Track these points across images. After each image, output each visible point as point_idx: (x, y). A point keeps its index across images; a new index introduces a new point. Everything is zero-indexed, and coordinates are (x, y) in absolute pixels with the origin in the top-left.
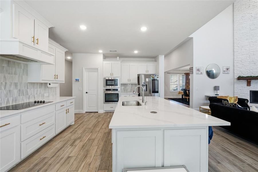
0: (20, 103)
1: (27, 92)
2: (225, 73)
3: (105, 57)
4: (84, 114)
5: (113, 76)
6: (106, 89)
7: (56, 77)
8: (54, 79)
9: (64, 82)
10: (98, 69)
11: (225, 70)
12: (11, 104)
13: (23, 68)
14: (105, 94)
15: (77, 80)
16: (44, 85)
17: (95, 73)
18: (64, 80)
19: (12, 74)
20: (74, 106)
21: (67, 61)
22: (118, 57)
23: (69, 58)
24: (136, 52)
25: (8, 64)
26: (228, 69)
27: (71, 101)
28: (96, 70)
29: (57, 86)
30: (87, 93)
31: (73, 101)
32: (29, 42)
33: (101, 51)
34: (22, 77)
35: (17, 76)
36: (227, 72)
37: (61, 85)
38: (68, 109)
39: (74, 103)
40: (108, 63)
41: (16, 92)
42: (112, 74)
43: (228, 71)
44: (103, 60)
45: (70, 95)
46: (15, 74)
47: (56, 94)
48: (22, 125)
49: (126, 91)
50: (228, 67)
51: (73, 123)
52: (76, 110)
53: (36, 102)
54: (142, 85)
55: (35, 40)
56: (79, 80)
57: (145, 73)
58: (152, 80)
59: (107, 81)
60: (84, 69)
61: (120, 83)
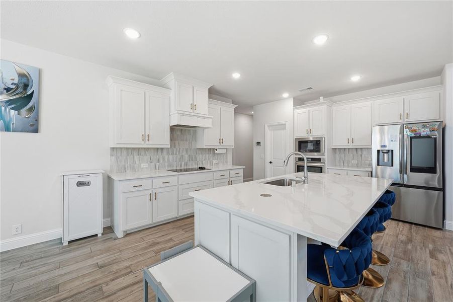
0: (190, 167)
1: (196, 158)
3: (299, 102)
5: (311, 135)
6: (299, 158)
7: (221, 141)
8: (219, 144)
9: (233, 147)
10: (285, 124)
12: (183, 167)
13: (192, 134)
14: (298, 166)
15: (259, 143)
17: (282, 131)
18: (233, 145)
19: (184, 141)
20: (242, 178)
22: (321, 98)
24: (355, 79)
25: (181, 132)
27: (237, 171)
28: (283, 126)
30: (271, 162)
32: (189, 109)
33: (286, 95)
34: (191, 143)
35: (188, 143)
37: (232, 150)
38: (232, 181)
40: (302, 111)
41: (186, 157)
42: (309, 131)
44: (294, 109)
46: (186, 140)
47: (227, 162)
48: (180, 186)
53: (201, 168)
54: (378, 151)
55: (193, 107)
56: (260, 143)
57: (398, 120)
58: (411, 138)
59: (302, 144)
60: (266, 125)
61: (326, 147)
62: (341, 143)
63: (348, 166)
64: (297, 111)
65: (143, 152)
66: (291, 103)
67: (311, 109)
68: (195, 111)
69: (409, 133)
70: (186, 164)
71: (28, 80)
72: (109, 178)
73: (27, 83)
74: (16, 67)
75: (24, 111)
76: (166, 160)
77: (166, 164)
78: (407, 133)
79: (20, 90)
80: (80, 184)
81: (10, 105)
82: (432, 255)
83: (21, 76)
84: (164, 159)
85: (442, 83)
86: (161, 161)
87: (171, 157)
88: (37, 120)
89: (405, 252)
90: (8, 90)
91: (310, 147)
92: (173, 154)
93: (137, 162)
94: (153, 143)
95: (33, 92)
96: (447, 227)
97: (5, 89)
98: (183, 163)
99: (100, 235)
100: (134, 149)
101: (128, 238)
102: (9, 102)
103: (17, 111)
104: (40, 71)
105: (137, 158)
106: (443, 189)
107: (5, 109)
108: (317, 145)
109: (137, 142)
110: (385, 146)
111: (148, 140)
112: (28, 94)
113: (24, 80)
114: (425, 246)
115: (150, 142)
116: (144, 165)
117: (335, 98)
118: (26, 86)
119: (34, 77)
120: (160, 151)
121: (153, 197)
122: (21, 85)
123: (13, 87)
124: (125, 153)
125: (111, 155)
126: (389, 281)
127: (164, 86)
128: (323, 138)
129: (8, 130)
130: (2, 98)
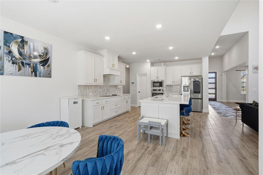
1: (109, 90)
3: (153, 64)
4: (138, 107)
7: (121, 82)
9: (125, 85)
10: (147, 74)
12: (105, 95)
14: (153, 93)
16: (116, 86)
17: (145, 77)
20: (130, 99)
21: (126, 68)
23: (128, 66)
24: (176, 58)
28: (145, 75)
29: (121, 87)
30: (139, 92)
31: (130, 96)
32: (112, 67)
33: (148, 61)
34: (108, 82)
37: (123, 86)
38: (127, 101)
39: (130, 98)
40: (154, 69)
41: (106, 89)
42: (157, 78)
44: (151, 67)
45: (128, 92)
46: (106, 81)
47: (121, 92)
48: (111, 103)
49: (172, 91)
51: (130, 111)
52: (132, 105)
53: (113, 95)
54: (184, 86)
55: (113, 65)
56: (134, 83)
57: (189, 75)
58: (194, 81)
59: (154, 83)
60: (137, 74)
61: (164, 84)
62: (169, 83)
63: (172, 93)
64: (152, 68)
66: (149, 64)
67: (158, 68)
68: (114, 68)
69: (193, 80)
70: (106, 94)
71: (47, 51)
73: (47, 53)
74: (43, 45)
75: (46, 67)
76: (99, 91)
77: (99, 93)
78: (192, 80)
79: (44, 56)
80: (74, 103)
81: (41, 64)
82: (200, 118)
83: (45, 49)
85: (201, 63)
86: (97, 92)
88: (51, 71)
89: (194, 118)
91: (158, 84)
92: (101, 88)
93: (88, 93)
95: (49, 57)
96: (203, 112)
97: (39, 55)
98: (105, 93)
99: (80, 128)
100: (86, 86)
101: (95, 128)
102: (41, 62)
103: (43, 67)
104: (52, 47)
105: (88, 90)
106: (202, 99)
107: (39, 65)
108: (161, 84)
109: (93, 82)
110: (186, 84)
111: (96, 81)
112: (47, 58)
113: (46, 51)
114: (198, 116)
115: (97, 83)
116: (90, 94)
117: (167, 63)
118: (47, 54)
119: (49, 50)
120: (96, 87)
121: (103, 108)
122: (45, 54)
123: (42, 54)
125: (78, 89)
126: (191, 124)
128: (163, 81)
129: (40, 76)
130: (38, 60)
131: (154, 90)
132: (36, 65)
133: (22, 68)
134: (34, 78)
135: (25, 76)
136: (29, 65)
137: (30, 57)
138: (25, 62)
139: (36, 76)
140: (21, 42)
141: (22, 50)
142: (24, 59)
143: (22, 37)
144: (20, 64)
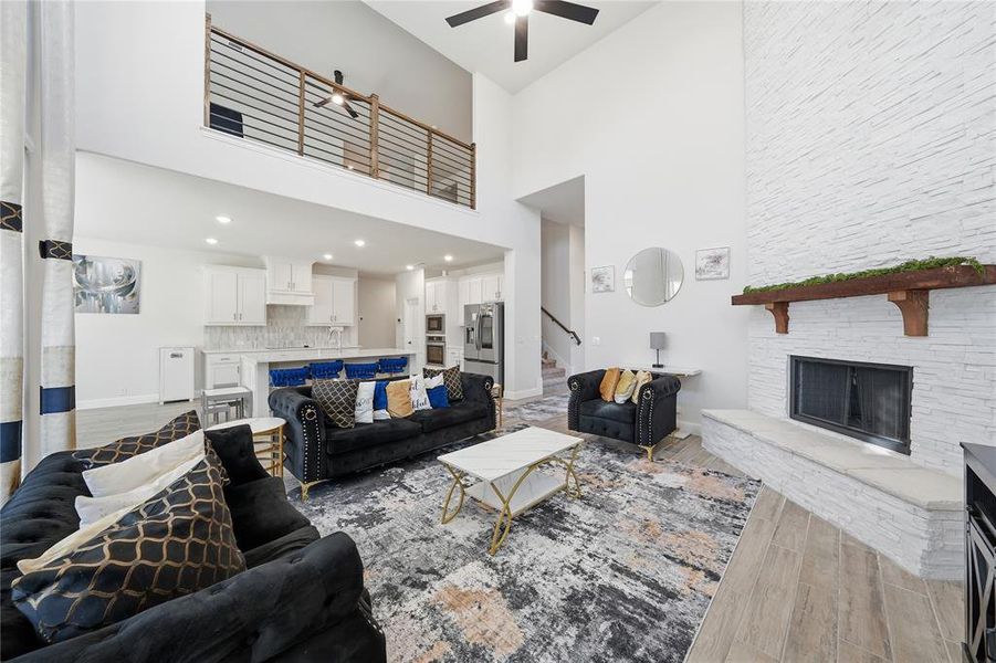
2: (703, 277)
7: (334, 318)
8: (331, 322)
9: (356, 325)
10: (419, 298)
11: (702, 263)
13: (300, 311)
15: (399, 320)
17: (417, 307)
19: (288, 319)
25: (285, 310)
26: (717, 260)
28: (416, 301)
34: (299, 321)
35: (294, 320)
36: (712, 275)
40: (431, 285)
41: (292, 335)
42: (435, 308)
43: (721, 268)
44: (425, 282)
46: (292, 318)
50: (718, 252)
53: (307, 347)
54: (467, 329)
55: (292, 285)
58: (483, 317)
59: (429, 322)
60: (405, 300)
61: (445, 325)
64: (428, 284)
65: (238, 330)
66: (421, 274)
67: (438, 283)
68: (294, 290)
69: (481, 313)
71: (132, 271)
72: (203, 354)
73: (130, 274)
74: (122, 262)
75: (128, 297)
76: (266, 338)
77: (267, 342)
79: (125, 280)
80: (174, 356)
81: (118, 293)
83: (126, 269)
84: (263, 336)
86: (260, 339)
87: (271, 335)
88: (138, 304)
90: (116, 281)
91: (436, 324)
92: (274, 332)
93: (233, 339)
94: (247, 321)
95: (135, 281)
97: (114, 280)
99: (191, 400)
102: (117, 291)
103: (123, 297)
104: (141, 264)
105: (232, 335)
107: (114, 296)
108: (440, 323)
109: (230, 321)
111: (241, 319)
112: (132, 283)
113: (128, 272)
115: (244, 320)
116: (240, 341)
118: (130, 277)
119: (136, 270)
120: (258, 329)
122: (126, 277)
123: (120, 278)
124: (219, 330)
125: (206, 332)
127: (262, 267)
128: (444, 315)
129: (116, 312)
130: (113, 287)
131: (430, 339)
132: (109, 294)
133: (83, 301)
134: (104, 315)
135: (87, 312)
136: (95, 296)
137: (97, 285)
138: (87, 292)
139: (107, 311)
140: (81, 264)
141: (83, 276)
142: (87, 287)
143: (84, 257)
144: (80, 296)
